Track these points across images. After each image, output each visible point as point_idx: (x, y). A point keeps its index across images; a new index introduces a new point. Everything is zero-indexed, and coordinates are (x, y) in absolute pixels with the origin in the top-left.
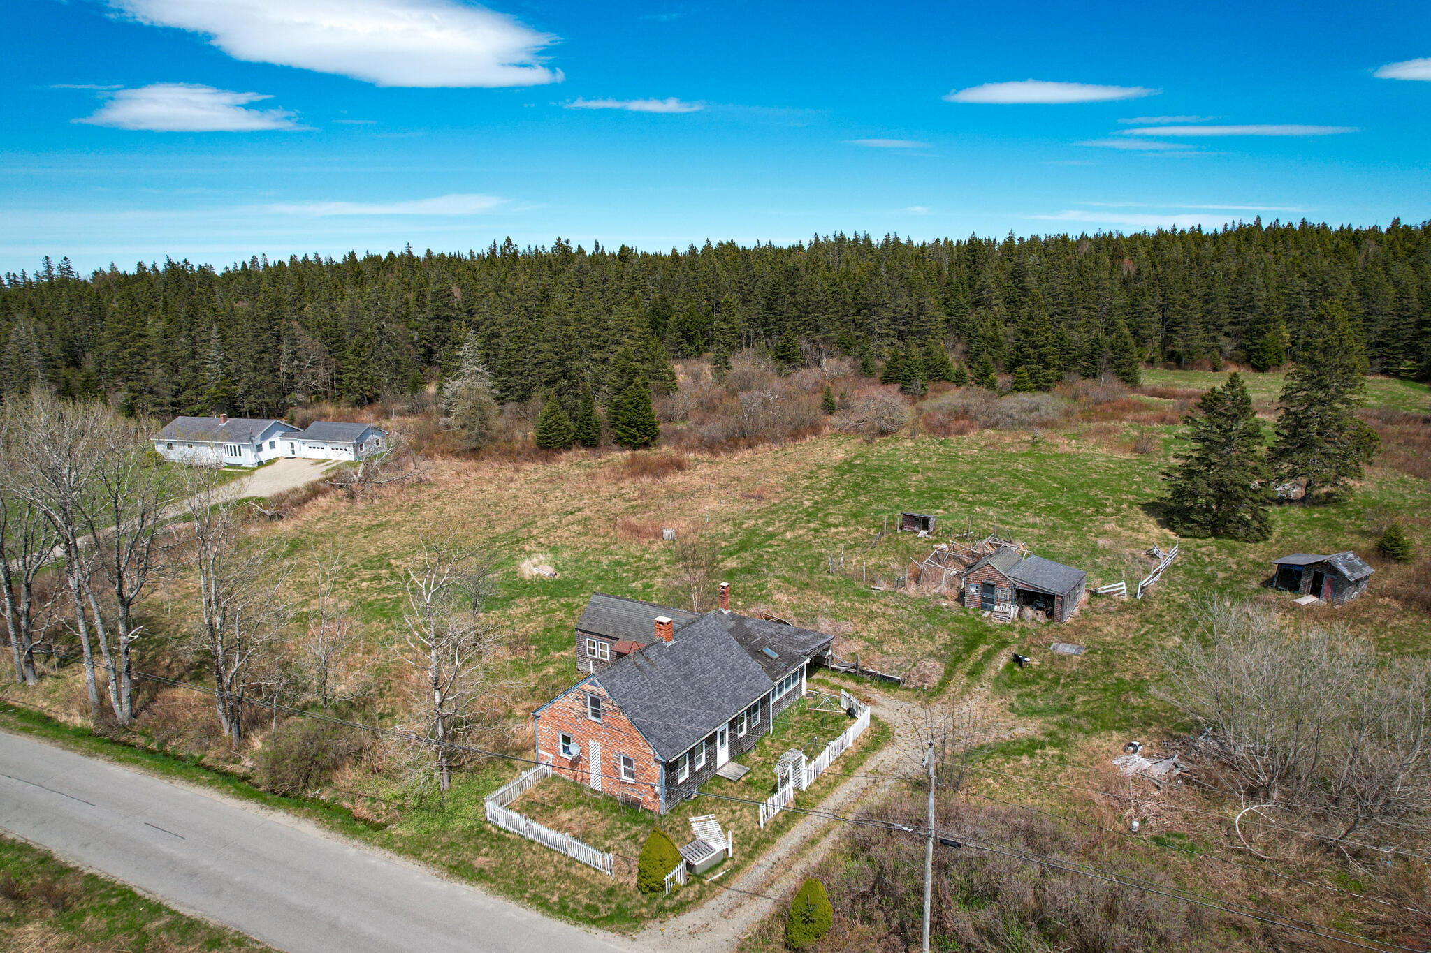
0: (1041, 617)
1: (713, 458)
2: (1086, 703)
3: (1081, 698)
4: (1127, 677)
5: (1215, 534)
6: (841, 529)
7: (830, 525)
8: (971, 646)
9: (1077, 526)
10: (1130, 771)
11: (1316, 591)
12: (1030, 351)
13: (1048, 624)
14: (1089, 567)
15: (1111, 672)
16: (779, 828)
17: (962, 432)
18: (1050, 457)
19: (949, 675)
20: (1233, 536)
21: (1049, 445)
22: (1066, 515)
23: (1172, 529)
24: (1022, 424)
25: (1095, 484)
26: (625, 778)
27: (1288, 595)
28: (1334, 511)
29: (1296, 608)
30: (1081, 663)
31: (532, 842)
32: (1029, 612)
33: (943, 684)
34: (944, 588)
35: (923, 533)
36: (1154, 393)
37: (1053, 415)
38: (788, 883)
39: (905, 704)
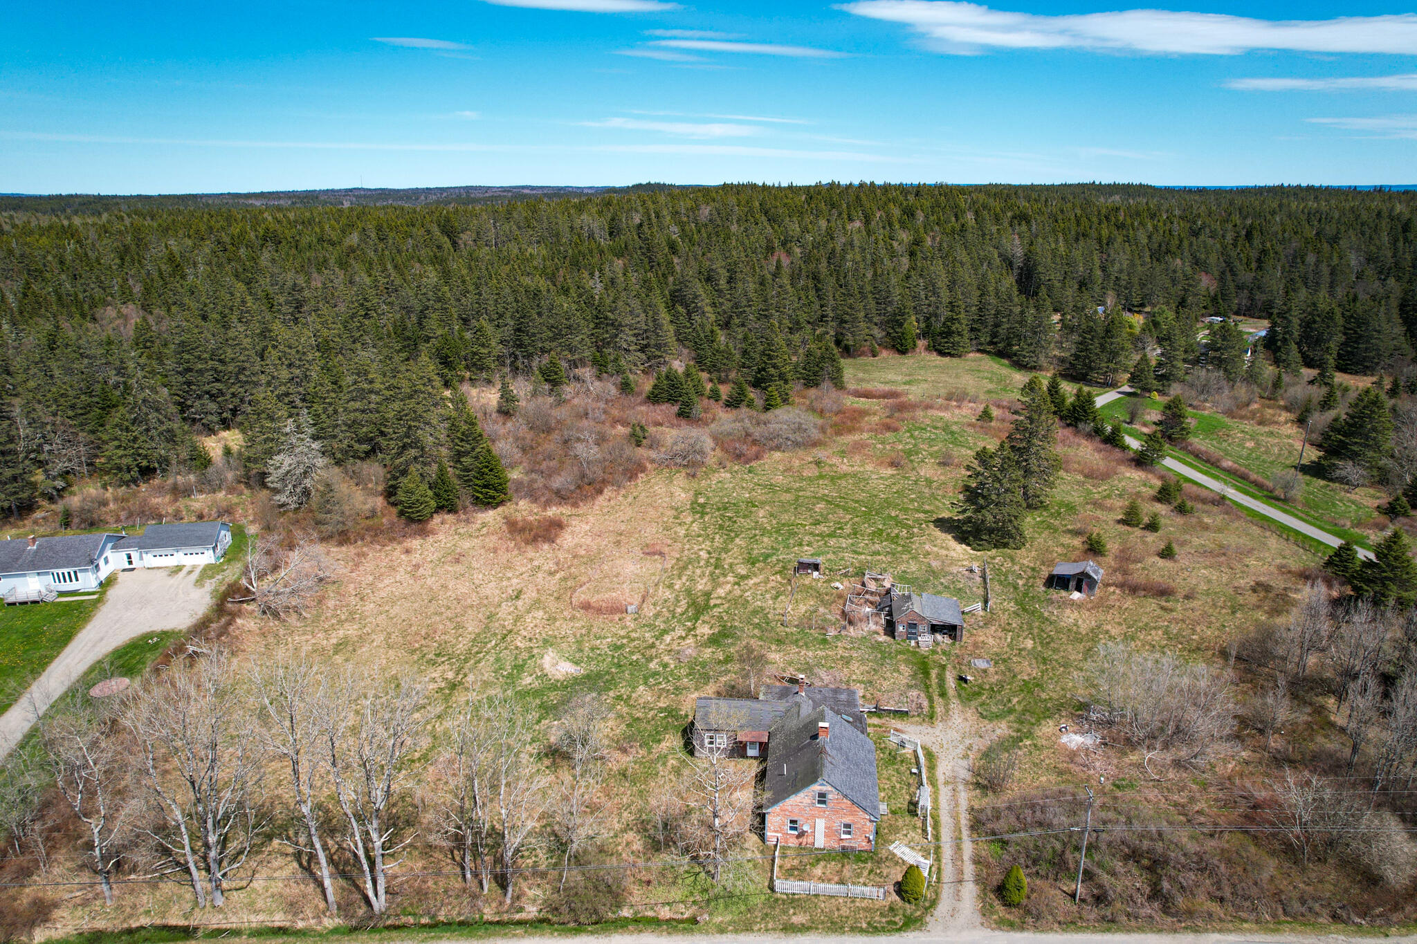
0: (947, 640)
1: (574, 511)
2: (1019, 702)
3: (1015, 700)
4: (1026, 678)
5: (996, 546)
6: (755, 580)
7: (744, 577)
8: (926, 674)
9: (906, 549)
10: (1073, 746)
11: (1079, 589)
12: (772, 371)
13: (953, 644)
14: (940, 588)
15: (1015, 676)
16: (937, 837)
17: (757, 457)
18: (839, 478)
19: (931, 700)
20: (1005, 545)
21: (831, 466)
22: (894, 540)
23: (968, 545)
24: (797, 444)
25: (888, 503)
26: (843, 836)
27: (1063, 593)
28: (1045, 514)
29: (1073, 603)
30: (996, 673)
31: (816, 896)
32: (939, 637)
33: (932, 707)
34: (873, 627)
35: (816, 574)
36: (858, 394)
37: (815, 434)
38: (969, 869)
39: (920, 728)
